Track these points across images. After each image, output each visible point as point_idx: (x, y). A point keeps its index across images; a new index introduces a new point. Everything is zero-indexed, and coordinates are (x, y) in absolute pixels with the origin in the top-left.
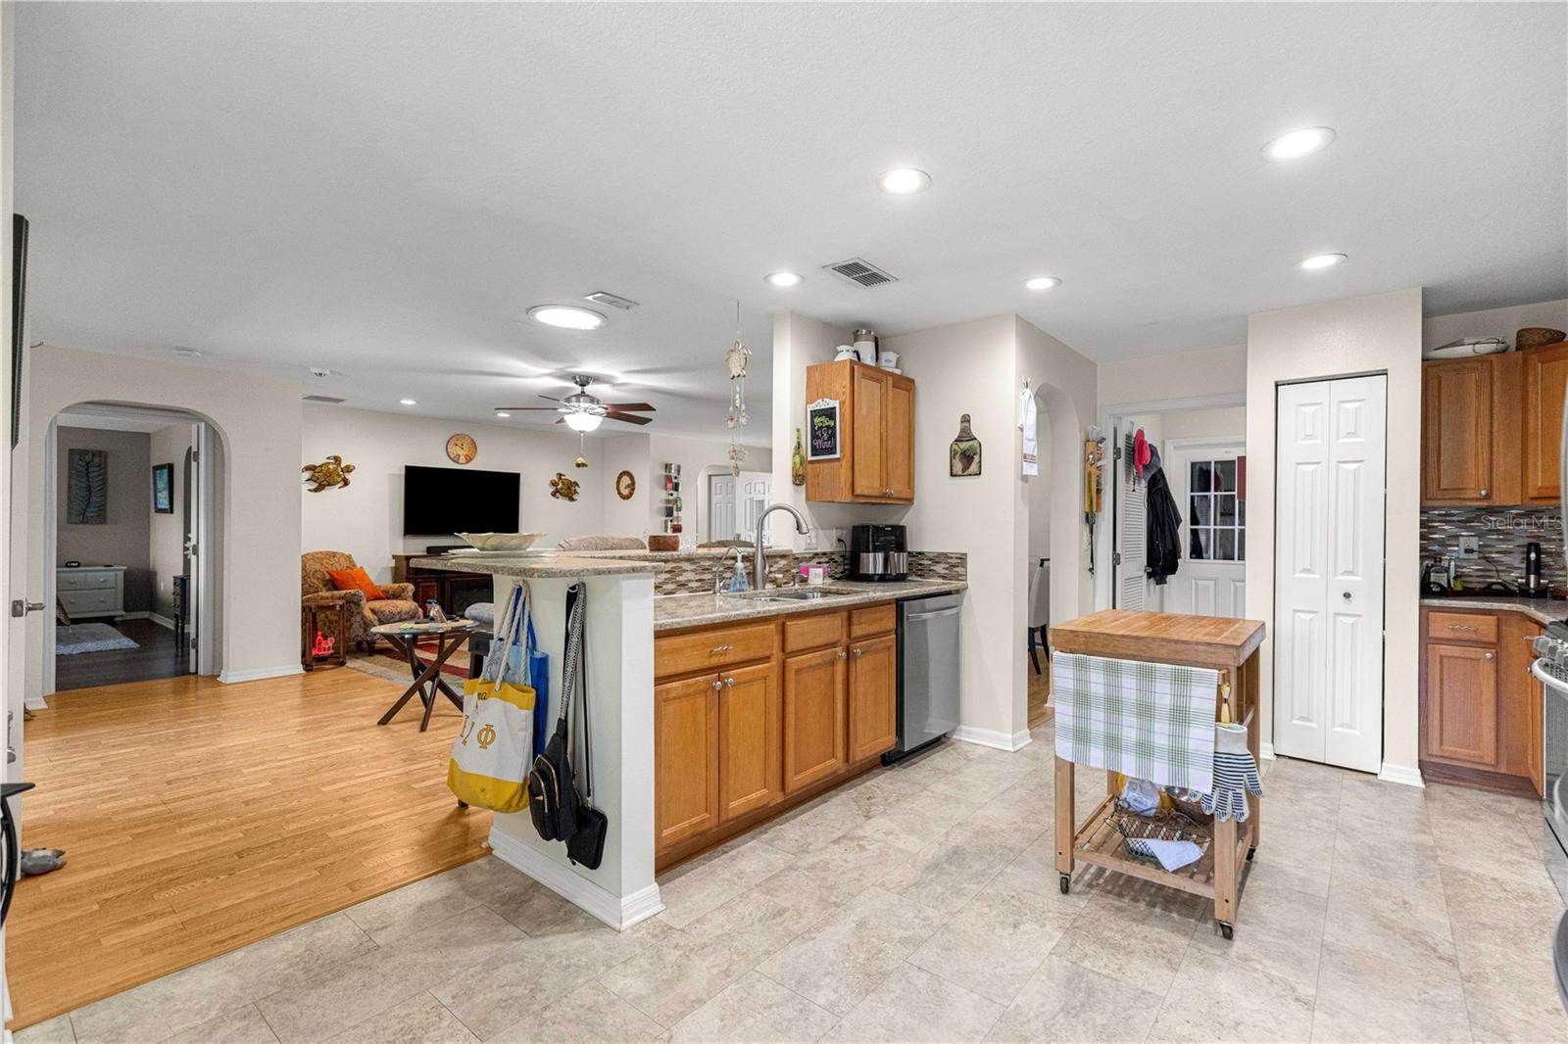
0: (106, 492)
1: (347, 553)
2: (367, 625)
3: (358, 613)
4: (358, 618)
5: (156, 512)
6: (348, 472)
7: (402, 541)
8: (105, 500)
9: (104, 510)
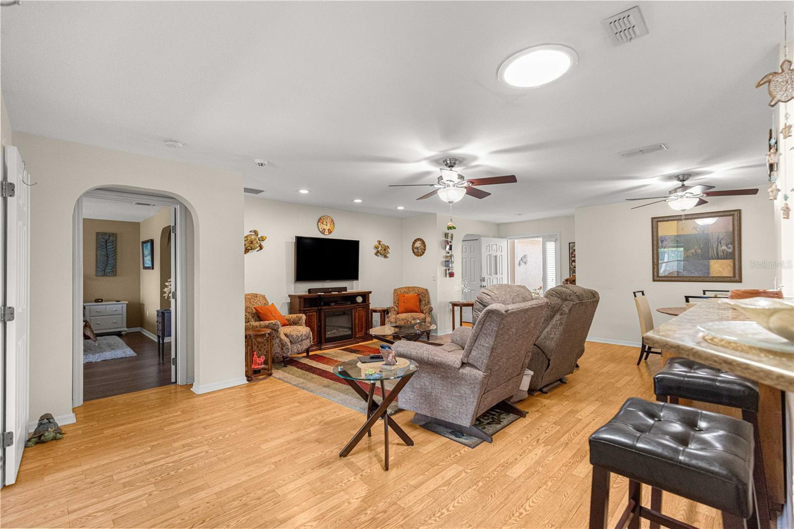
0: (116, 257)
1: (263, 294)
2: (283, 345)
3: (277, 337)
4: (277, 341)
5: (144, 269)
6: (262, 240)
7: (293, 285)
8: (116, 262)
9: (116, 268)
